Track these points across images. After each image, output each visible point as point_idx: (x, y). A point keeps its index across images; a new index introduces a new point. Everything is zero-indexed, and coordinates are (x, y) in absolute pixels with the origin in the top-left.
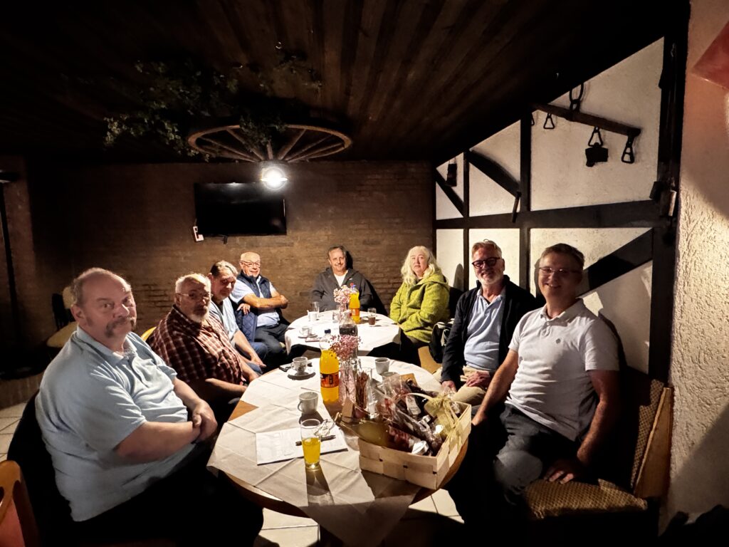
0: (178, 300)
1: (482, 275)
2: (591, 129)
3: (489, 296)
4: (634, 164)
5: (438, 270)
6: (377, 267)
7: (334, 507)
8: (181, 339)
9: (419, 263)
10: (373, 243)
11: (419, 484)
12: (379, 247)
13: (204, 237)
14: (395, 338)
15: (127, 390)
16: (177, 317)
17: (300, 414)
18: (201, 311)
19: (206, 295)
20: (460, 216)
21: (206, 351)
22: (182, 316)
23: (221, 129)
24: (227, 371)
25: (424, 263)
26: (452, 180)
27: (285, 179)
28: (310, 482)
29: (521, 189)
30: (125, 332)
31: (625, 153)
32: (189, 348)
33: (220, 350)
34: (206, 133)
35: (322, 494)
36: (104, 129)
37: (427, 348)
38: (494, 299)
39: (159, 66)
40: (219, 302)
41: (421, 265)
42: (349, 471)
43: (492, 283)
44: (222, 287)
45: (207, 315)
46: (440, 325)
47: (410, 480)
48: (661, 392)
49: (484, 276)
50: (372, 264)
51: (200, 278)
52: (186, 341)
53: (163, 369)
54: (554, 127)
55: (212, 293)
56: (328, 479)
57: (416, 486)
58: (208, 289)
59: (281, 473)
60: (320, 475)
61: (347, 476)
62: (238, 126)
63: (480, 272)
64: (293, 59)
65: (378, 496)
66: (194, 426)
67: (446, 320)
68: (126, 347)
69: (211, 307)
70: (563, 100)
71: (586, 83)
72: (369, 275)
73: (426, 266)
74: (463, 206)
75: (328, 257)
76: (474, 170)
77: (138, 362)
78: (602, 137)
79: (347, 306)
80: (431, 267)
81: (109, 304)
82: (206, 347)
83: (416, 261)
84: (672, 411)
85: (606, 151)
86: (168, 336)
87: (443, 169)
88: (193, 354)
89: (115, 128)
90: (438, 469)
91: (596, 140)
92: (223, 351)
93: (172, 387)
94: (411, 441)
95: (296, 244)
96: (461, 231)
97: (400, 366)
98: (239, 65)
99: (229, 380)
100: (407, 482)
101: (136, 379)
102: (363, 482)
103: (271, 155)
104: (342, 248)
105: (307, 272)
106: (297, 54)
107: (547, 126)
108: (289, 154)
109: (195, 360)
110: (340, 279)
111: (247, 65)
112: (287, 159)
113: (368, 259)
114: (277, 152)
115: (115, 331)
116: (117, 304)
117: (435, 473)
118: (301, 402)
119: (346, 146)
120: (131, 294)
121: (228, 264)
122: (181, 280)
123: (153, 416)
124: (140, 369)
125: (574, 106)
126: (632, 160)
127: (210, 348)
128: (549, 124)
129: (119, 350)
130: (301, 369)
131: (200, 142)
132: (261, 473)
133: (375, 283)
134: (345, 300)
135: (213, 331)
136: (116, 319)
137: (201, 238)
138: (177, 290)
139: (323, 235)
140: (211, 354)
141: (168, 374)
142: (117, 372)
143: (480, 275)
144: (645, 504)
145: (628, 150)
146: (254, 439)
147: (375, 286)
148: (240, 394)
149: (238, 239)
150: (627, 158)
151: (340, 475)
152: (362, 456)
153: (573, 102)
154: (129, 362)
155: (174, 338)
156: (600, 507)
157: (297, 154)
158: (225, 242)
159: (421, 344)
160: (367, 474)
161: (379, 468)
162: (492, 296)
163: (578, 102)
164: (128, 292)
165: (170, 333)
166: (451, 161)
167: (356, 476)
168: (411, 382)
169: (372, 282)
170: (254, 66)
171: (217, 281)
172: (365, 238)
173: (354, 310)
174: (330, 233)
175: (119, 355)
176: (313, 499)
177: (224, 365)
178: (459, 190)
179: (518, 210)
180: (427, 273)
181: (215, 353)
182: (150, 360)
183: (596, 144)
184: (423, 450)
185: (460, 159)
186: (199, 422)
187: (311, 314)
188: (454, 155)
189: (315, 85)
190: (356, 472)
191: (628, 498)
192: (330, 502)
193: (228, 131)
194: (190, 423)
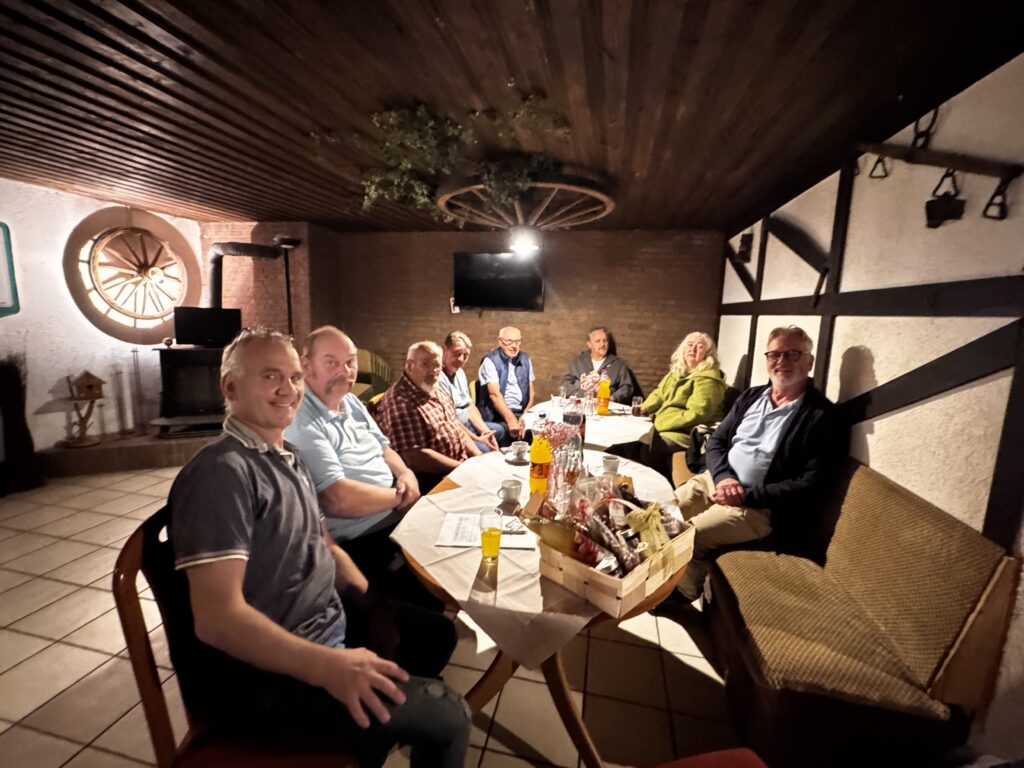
0: (410, 367)
1: (776, 371)
2: (940, 172)
3: (779, 398)
4: (1005, 221)
5: (716, 364)
6: (643, 356)
7: (494, 608)
8: (403, 405)
9: (695, 351)
10: (640, 327)
11: (600, 605)
12: (647, 333)
13: (461, 309)
14: (642, 437)
15: (334, 447)
16: (405, 384)
17: (500, 501)
18: (431, 380)
19: (438, 366)
20: (748, 298)
21: (427, 421)
22: (410, 383)
23: (466, 190)
24: (447, 445)
25: (701, 354)
26: (746, 255)
27: (536, 248)
28: (480, 575)
29: (829, 264)
30: (342, 393)
31: (990, 204)
32: (411, 415)
33: (440, 423)
34: (453, 194)
35: (487, 591)
36: (363, 194)
37: (683, 453)
38: (784, 404)
39: (391, 117)
40: (451, 374)
41: (698, 355)
42: (524, 573)
43: (788, 384)
44: (453, 359)
45: (436, 385)
46: (701, 428)
47: (591, 600)
48: (999, 562)
49: (779, 373)
50: (636, 351)
51: (435, 348)
52: (408, 408)
53: (376, 435)
54: (886, 175)
55: (444, 363)
56: (500, 577)
57: (595, 608)
58: (440, 360)
59: (454, 559)
60: (494, 572)
61: (522, 579)
62: (481, 186)
63: (773, 366)
64: (530, 100)
65: (547, 608)
66: (397, 493)
67: (709, 423)
68: (342, 407)
69: (442, 377)
70: (905, 135)
71: (944, 106)
72: (632, 363)
73: (703, 356)
74: (754, 287)
75: (588, 339)
76: (773, 242)
77: (350, 422)
78: (958, 183)
79: (595, 395)
80: (710, 360)
81: (333, 362)
82: (427, 417)
83: (692, 348)
84: (1014, 593)
85: (962, 203)
86: (393, 401)
87: (736, 242)
88: (413, 422)
89: (373, 193)
90: (623, 594)
91: (947, 187)
92: (444, 425)
93: (381, 453)
94: (600, 555)
95: (553, 322)
96: (748, 319)
97: (634, 469)
98: (474, 112)
99: (447, 454)
100: (587, 601)
101: (345, 438)
102: (538, 589)
103: (521, 220)
104: (605, 331)
105: (562, 354)
106: (533, 93)
107: (874, 174)
108: (542, 217)
109: (415, 429)
110: (597, 364)
111: (484, 112)
112: (539, 225)
113: (633, 345)
114: (527, 216)
115: (334, 388)
116: (341, 363)
117: (618, 598)
118: (503, 488)
119: (609, 210)
120: (356, 357)
121: (462, 335)
122: (415, 346)
123: (353, 474)
124: (352, 430)
125: (920, 142)
126: (1004, 214)
127: (432, 419)
128: (879, 171)
129: (334, 408)
130: (520, 454)
131: (450, 205)
132: (436, 555)
133: (639, 374)
134: (592, 387)
135: (439, 402)
136: (337, 377)
137: (457, 310)
138: (410, 356)
139: (583, 315)
140: (431, 425)
141: (380, 441)
142: (330, 427)
143: (773, 370)
144: (945, 712)
145: (998, 200)
146: (442, 519)
147: (638, 377)
148: (450, 469)
149: (493, 314)
150: (994, 211)
151: (515, 575)
152: (543, 560)
153: (919, 135)
154: (342, 422)
155: (398, 403)
156: (868, 697)
157: (549, 219)
158: (480, 316)
159: (679, 448)
160: (545, 581)
161: (558, 577)
162: (784, 399)
163: (927, 135)
164: (353, 355)
165: (395, 397)
166: (747, 231)
167: (532, 581)
168: (626, 487)
169: (635, 371)
170: (491, 112)
171: (449, 353)
172: (632, 321)
173: (602, 400)
174: (592, 312)
175: (333, 414)
176: (475, 595)
177: (443, 439)
178: (752, 267)
179: (823, 291)
180: (701, 366)
181: (436, 426)
182: (364, 424)
183: (946, 194)
184: (609, 568)
185: (757, 228)
186: (403, 490)
187: (555, 399)
188: (751, 223)
189: (560, 132)
190: (533, 576)
191: (917, 696)
192: (491, 603)
193: (475, 192)
194: (395, 490)
